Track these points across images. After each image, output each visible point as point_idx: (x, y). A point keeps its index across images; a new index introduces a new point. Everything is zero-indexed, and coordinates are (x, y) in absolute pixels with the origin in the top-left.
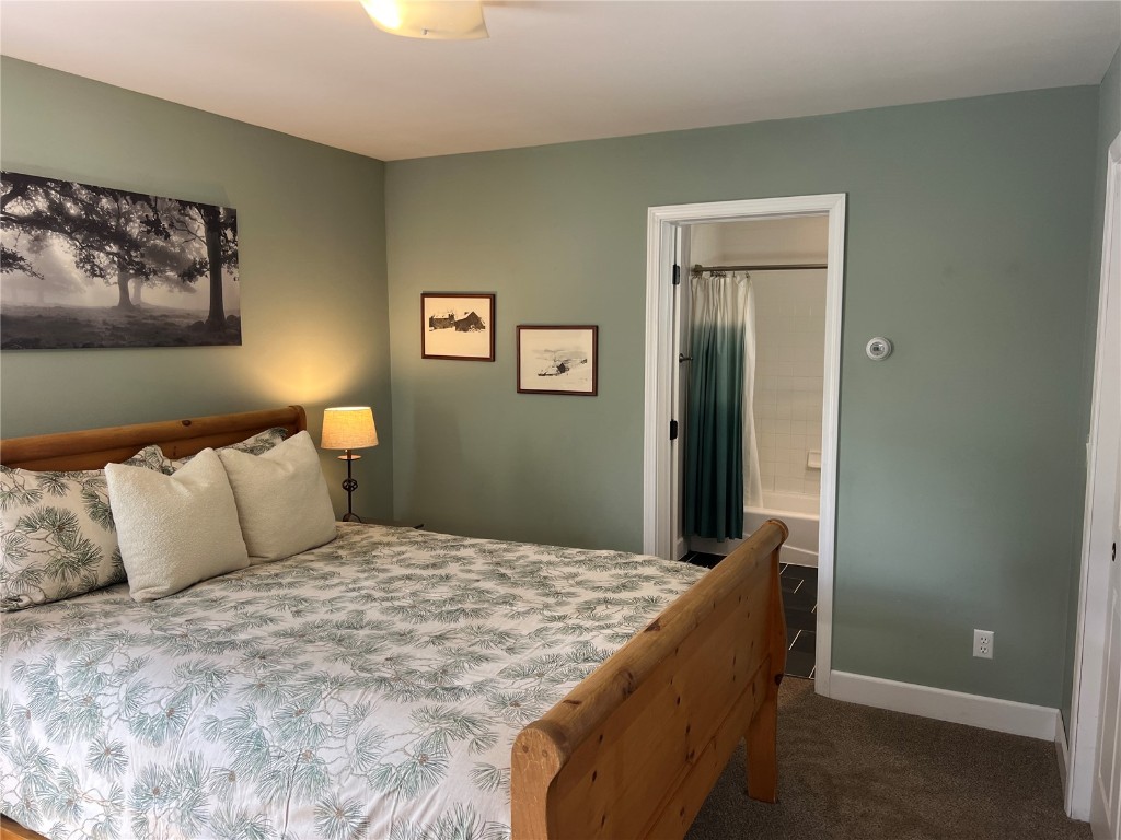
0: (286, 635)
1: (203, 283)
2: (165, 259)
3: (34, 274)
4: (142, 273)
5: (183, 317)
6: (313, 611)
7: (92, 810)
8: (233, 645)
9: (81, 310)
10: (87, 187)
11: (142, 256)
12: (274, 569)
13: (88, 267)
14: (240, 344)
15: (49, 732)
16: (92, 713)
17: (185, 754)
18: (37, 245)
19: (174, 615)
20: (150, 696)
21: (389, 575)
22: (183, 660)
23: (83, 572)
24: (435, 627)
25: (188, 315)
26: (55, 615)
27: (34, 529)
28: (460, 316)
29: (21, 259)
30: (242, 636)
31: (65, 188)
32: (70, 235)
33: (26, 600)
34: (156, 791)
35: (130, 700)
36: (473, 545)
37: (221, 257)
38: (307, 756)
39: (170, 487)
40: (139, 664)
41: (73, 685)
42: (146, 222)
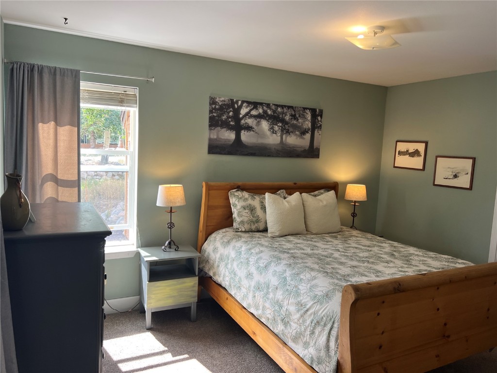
0: (305, 254)
1: (308, 136)
2: (296, 127)
3: (256, 133)
4: (288, 132)
5: (300, 148)
6: (317, 250)
7: (244, 290)
8: (288, 253)
9: (268, 144)
10: (275, 105)
11: (289, 127)
12: (312, 236)
13: (272, 131)
14: (319, 158)
15: (238, 266)
16: (248, 263)
17: (267, 279)
18: (258, 124)
19: (277, 242)
20: (262, 261)
21: (349, 246)
22: (273, 253)
23: (256, 225)
24: (355, 263)
25: (301, 147)
26: (247, 235)
27: (245, 209)
28: (411, 151)
29: (253, 128)
30: (292, 251)
31: (268, 105)
32: (268, 121)
33: (240, 230)
34: (259, 288)
35: (257, 261)
36: (389, 243)
37: (315, 126)
38: (296, 287)
39: (283, 203)
40: (262, 252)
41: (245, 254)
42: (292, 115)
